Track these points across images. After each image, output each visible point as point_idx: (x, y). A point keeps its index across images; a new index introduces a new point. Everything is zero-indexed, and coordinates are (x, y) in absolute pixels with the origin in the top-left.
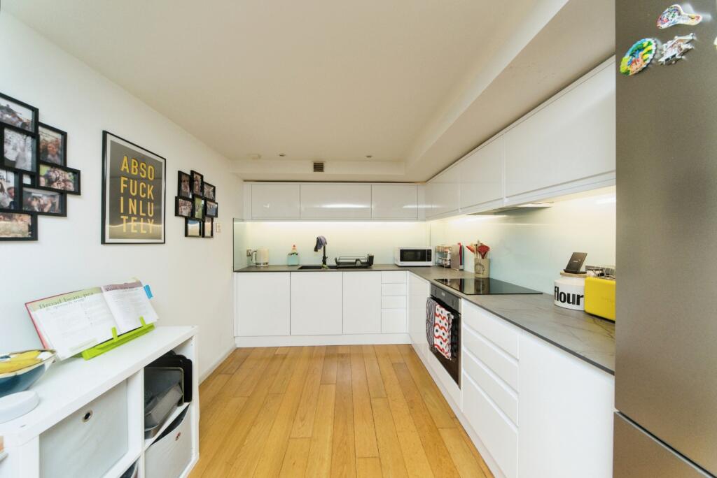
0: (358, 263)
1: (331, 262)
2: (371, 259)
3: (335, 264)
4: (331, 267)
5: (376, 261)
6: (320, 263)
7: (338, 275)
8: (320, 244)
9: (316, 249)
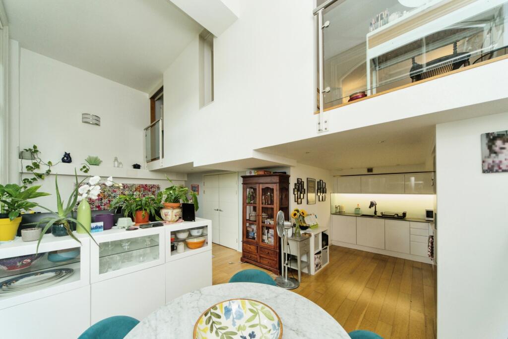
0: (396, 216)
1: (379, 214)
2: (404, 214)
3: (380, 215)
4: (379, 217)
5: (407, 216)
6: (374, 214)
7: (382, 221)
8: (372, 204)
9: (370, 207)
